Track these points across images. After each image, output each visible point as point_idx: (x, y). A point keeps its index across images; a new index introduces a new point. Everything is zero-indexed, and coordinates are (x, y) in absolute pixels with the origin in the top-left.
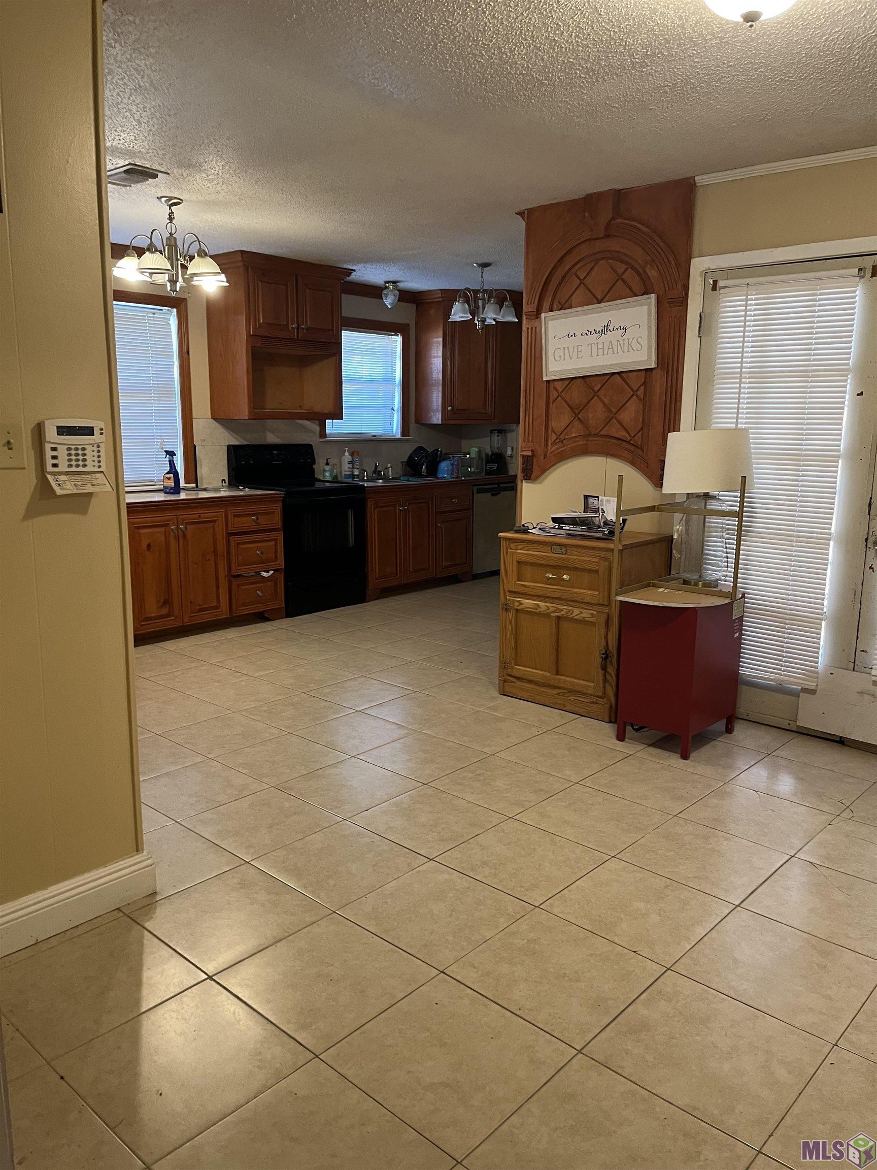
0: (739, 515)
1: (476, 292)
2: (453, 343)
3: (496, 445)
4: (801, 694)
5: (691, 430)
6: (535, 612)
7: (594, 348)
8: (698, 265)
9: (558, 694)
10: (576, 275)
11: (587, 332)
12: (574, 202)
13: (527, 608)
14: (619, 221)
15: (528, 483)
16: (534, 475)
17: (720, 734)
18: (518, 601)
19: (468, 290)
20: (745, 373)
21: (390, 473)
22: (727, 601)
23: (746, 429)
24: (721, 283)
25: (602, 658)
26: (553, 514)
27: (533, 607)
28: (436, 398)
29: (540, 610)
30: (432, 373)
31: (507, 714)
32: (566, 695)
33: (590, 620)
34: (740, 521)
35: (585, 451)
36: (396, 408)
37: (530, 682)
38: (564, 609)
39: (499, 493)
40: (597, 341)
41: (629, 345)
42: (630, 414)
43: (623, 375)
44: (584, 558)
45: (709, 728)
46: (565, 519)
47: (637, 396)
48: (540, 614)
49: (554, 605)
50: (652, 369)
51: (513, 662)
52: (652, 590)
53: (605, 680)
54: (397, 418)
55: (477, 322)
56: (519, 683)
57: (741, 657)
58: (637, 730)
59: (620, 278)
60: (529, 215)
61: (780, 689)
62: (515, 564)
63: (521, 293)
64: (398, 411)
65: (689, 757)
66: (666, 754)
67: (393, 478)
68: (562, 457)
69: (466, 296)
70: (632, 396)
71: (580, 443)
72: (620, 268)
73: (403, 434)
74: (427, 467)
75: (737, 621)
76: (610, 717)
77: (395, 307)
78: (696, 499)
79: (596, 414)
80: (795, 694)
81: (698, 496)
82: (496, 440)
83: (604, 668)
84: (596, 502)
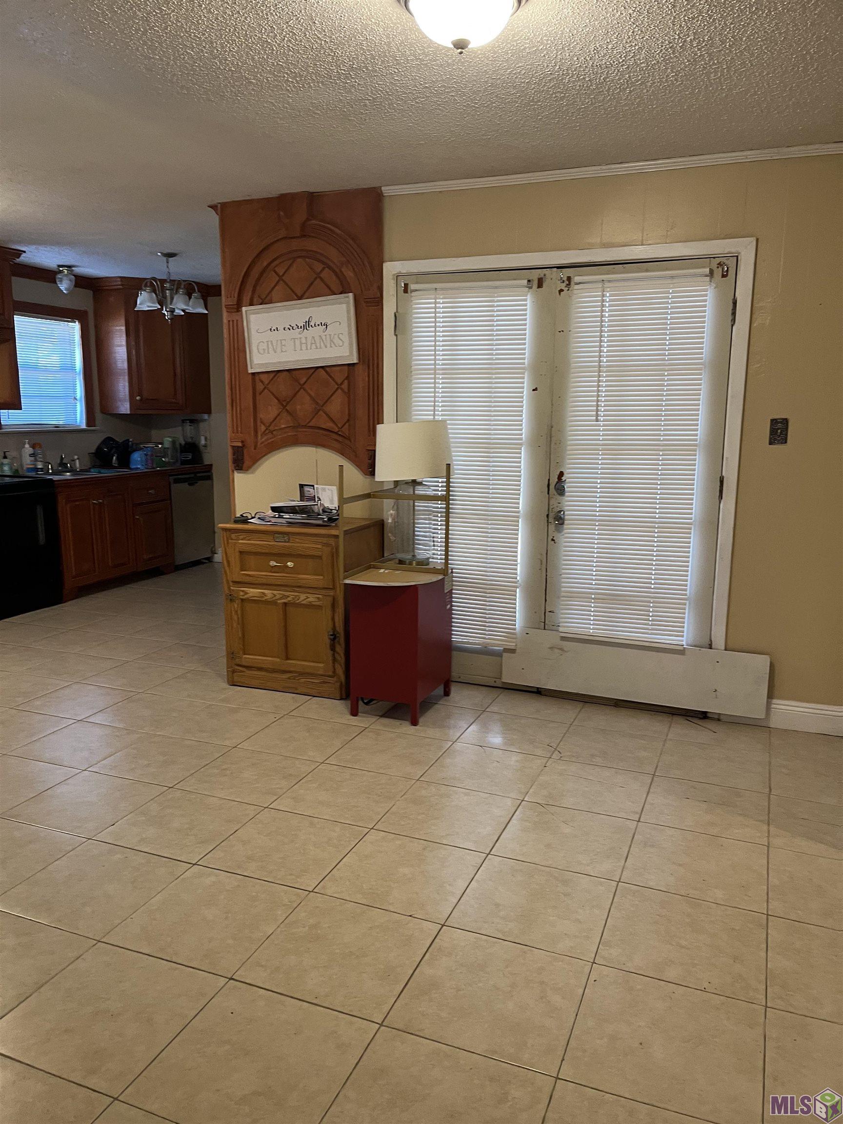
0: (446, 499)
1: (163, 281)
2: (137, 331)
3: (189, 435)
4: (505, 654)
5: (394, 423)
6: (261, 600)
7: (298, 342)
8: (390, 269)
9: (289, 678)
10: (275, 272)
11: (289, 327)
12: (268, 200)
13: (252, 597)
14: (314, 222)
15: (240, 473)
16: (245, 465)
17: (439, 698)
18: (243, 591)
19: (154, 279)
20: (439, 369)
21: (78, 465)
22: (441, 577)
23: (444, 421)
24: (412, 287)
25: (330, 639)
26: (272, 503)
27: (259, 596)
28: (122, 387)
29: (266, 598)
30: (115, 363)
31: (241, 704)
32: (297, 678)
33: (318, 603)
34: (448, 504)
35: (295, 442)
36: (78, 397)
37: (260, 669)
38: (291, 596)
39: (197, 483)
40: (300, 336)
41: (331, 341)
42: (336, 406)
43: (328, 369)
44: (307, 545)
45: (432, 693)
46: (285, 508)
47: (342, 389)
48: (267, 602)
49: (281, 592)
50: (354, 364)
51: (241, 653)
52: (373, 572)
53: (334, 660)
54: (80, 409)
55: (166, 313)
56: (248, 672)
57: (452, 626)
58: (367, 704)
59: (318, 276)
60: (224, 210)
61: (485, 651)
62: (238, 554)
63: (220, 286)
64: (81, 401)
65: (418, 722)
66: (397, 722)
67: (81, 471)
68: (273, 447)
69: (152, 285)
70: (337, 389)
71: (290, 434)
72: (318, 267)
73: (88, 424)
74: (117, 458)
75: (448, 594)
76: (341, 694)
77: (71, 293)
78: (406, 486)
79: (303, 406)
80: (499, 654)
81: (407, 483)
82: (189, 428)
83: (333, 648)
84: (311, 490)
